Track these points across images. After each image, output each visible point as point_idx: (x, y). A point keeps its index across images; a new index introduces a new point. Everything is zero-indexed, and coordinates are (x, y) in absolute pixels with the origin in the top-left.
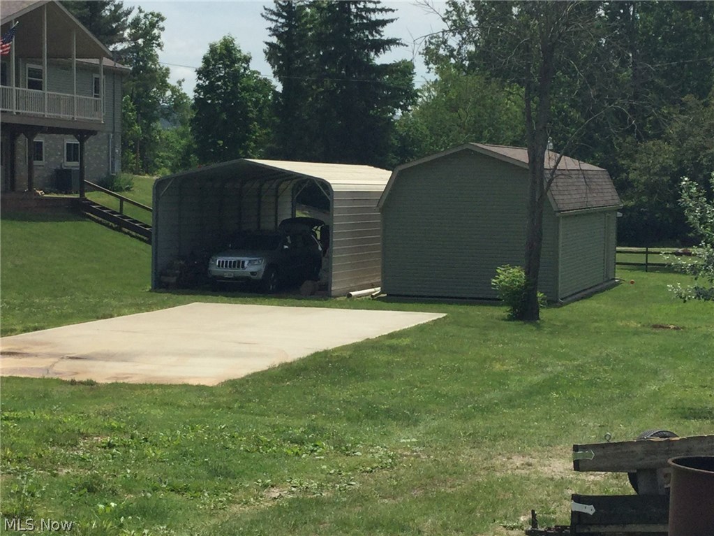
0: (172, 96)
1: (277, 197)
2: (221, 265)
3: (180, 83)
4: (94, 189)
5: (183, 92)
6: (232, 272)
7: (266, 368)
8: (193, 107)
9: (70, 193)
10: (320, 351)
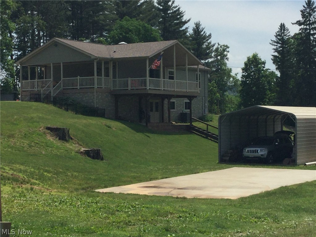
0: (233, 81)
1: (274, 122)
2: (248, 152)
3: (236, 74)
4: (196, 121)
5: (238, 78)
6: (253, 155)
7: (259, 193)
8: (241, 85)
9: (186, 123)
10: (283, 186)
